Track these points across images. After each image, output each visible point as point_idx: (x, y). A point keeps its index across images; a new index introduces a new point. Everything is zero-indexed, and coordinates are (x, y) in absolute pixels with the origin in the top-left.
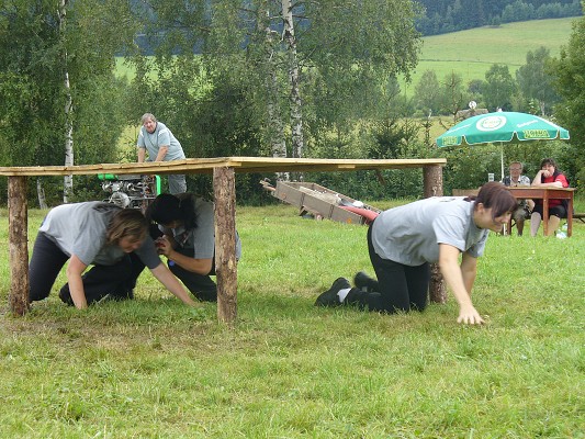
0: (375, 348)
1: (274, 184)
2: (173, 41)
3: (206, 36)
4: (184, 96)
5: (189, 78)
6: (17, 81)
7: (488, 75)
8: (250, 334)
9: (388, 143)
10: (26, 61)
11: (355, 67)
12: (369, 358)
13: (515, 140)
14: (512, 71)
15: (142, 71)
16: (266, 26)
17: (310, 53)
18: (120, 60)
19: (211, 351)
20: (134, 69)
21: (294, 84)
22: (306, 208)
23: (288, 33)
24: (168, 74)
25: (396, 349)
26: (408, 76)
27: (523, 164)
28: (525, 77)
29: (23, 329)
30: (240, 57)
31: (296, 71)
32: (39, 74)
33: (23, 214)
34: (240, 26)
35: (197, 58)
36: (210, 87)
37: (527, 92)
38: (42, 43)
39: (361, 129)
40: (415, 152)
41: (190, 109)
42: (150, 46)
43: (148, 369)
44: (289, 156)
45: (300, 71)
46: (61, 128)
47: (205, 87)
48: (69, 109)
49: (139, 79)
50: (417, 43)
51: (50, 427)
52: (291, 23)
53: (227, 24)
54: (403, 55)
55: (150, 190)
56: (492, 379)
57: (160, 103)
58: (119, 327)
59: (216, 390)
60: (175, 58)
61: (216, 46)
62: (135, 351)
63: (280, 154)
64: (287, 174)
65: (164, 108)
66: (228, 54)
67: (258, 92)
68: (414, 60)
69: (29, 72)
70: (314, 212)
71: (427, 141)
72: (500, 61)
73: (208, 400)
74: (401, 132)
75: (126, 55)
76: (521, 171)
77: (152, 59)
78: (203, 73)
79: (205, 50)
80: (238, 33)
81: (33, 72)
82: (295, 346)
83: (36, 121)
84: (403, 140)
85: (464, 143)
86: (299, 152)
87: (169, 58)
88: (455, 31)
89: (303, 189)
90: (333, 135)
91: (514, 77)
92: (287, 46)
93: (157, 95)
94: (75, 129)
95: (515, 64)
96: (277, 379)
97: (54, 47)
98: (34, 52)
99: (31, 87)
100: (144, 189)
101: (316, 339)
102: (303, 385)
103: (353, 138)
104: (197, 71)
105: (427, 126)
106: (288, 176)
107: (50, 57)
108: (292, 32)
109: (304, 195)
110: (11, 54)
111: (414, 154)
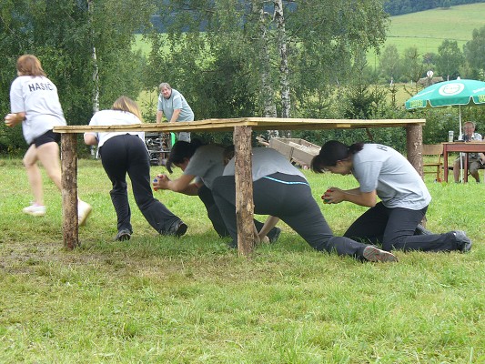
0: (371, 278)
1: (266, 139)
2: (182, 20)
3: (209, 17)
4: (192, 67)
5: (196, 52)
6: (53, 54)
7: (440, 49)
8: (266, 265)
9: (360, 106)
10: (61, 38)
11: (334, 42)
12: (368, 286)
13: (471, 103)
14: (460, 45)
15: (157, 46)
16: (259, 8)
17: (297, 30)
18: (139, 37)
19: (234, 279)
20: (150, 44)
21: (283, 56)
22: (294, 160)
23: (278, 15)
24: (178, 48)
25: (389, 279)
26: (378, 50)
27: (475, 123)
28: (471, 50)
29: (74, 261)
30: (238, 34)
31: (284, 46)
32: (71, 48)
33: (73, 165)
34: (238, 8)
35: (203, 35)
36: (212, 59)
37: (473, 63)
38: (74, 23)
39: (338, 94)
40: (383, 113)
41: (197, 77)
42: (164, 24)
43: (184, 295)
44: (279, 116)
45: (288, 46)
46: (89, 93)
47: (208, 59)
48: (96, 77)
49: (154, 53)
50: (385, 23)
51: (111, 343)
52: (281, 6)
53: (227, 6)
54: (374, 32)
55: (166, 145)
56: (476, 305)
57: (172, 73)
58: (156, 260)
59: (245, 313)
60: (184, 35)
61: (219, 25)
62: (172, 280)
63: (271, 115)
64: (277, 132)
65: (175, 77)
66: (228, 31)
67: (254, 63)
68: (383, 37)
69: (63, 47)
70: (302, 163)
71: (393, 104)
72: (451, 37)
73: (238, 321)
74: (372, 96)
75: (144, 33)
76: (473, 129)
77: (164, 36)
78: (208, 48)
79: (209, 29)
80: (237, 14)
81: (67, 47)
82: (303, 276)
83: (68, 87)
84: (374, 103)
85: (428, 105)
86: (287, 114)
87: (179, 35)
88: (412, 12)
89: (292, 144)
90: (314, 99)
91: (462, 50)
92: (277, 25)
93: (169, 65)
94: (101, 94)
95: (463, 39)
96: (294, 303)
97: (84, 26)
98: (68, 30)
99: (64, 60)
100: (161, 143)
101: (321, 270)
102: (317, 309)
103: (332, 101)
104: (203, 46)
105: (393, 91)
106: (277, 133)
107: (80, 34)
108: (282, 13)
109: (293, 149)
110: (48, 32)
111: (383, 115)
